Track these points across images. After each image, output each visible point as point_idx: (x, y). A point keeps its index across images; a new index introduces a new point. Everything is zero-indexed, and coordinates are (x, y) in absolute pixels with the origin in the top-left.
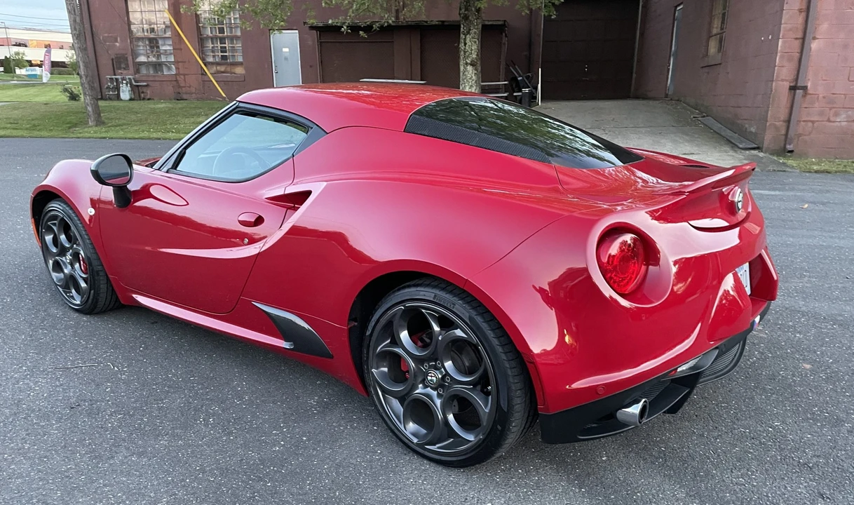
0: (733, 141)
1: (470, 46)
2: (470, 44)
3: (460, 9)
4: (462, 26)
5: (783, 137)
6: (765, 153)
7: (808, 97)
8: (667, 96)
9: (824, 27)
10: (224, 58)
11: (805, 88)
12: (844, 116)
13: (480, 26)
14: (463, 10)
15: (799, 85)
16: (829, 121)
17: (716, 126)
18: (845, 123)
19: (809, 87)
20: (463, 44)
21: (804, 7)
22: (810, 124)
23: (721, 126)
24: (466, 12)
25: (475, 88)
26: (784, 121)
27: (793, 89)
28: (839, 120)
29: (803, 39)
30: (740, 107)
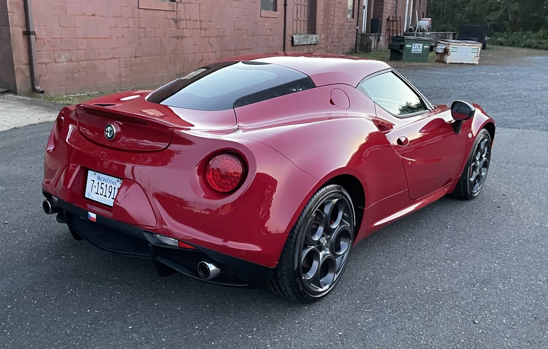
5: (29, 80)
6: (19, 95)
7: (38, 41)
11: (34, 33)
12: (63, 58)
15: (31, 30)
16: (55, 62)
18: (65, 63)
19: (37, 32)
22: (44, 66)
26: (26, 64)
27: (27, 33)
28: (61, 61)
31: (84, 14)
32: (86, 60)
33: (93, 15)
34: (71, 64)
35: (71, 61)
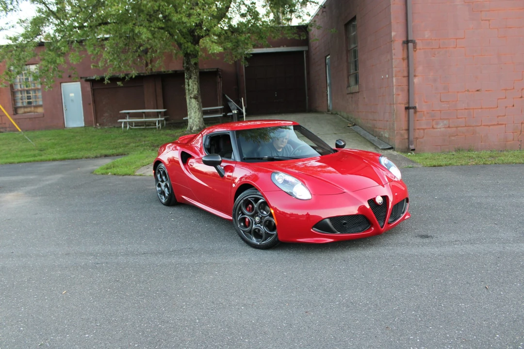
0: (375, 144)
1: (192, 86)
2: (192, 85)
3: (183, 64)
4: (186, 74)
5: (407, 140)
6: (397, 151)
7: (418, 113)
8: (329, 111)
9: (420, 69)
10: (30, 103)
11: (414, 108)
12: (442, 124)
13: (198, 74)
14: (185, 65)
15: (410, 106)
16: (433, 128)
17: (363, 132)
18: (444, 129)
19: (417, 107)
20: (187, 86)
21: (405, 56)
22: (422, 131)
23: (365, 132)
24: (188, 66)
25: (198, 113)
26: (405, 130)
27: (407, 108)
28: (439, 127)
29: (408, 76)
30: (376, 120)
31: (468, 91)
32: (466, 126)
33: (478, 91)
34: (449, 129)
35: (449, 127)
